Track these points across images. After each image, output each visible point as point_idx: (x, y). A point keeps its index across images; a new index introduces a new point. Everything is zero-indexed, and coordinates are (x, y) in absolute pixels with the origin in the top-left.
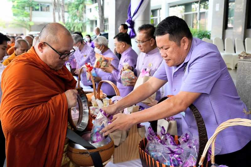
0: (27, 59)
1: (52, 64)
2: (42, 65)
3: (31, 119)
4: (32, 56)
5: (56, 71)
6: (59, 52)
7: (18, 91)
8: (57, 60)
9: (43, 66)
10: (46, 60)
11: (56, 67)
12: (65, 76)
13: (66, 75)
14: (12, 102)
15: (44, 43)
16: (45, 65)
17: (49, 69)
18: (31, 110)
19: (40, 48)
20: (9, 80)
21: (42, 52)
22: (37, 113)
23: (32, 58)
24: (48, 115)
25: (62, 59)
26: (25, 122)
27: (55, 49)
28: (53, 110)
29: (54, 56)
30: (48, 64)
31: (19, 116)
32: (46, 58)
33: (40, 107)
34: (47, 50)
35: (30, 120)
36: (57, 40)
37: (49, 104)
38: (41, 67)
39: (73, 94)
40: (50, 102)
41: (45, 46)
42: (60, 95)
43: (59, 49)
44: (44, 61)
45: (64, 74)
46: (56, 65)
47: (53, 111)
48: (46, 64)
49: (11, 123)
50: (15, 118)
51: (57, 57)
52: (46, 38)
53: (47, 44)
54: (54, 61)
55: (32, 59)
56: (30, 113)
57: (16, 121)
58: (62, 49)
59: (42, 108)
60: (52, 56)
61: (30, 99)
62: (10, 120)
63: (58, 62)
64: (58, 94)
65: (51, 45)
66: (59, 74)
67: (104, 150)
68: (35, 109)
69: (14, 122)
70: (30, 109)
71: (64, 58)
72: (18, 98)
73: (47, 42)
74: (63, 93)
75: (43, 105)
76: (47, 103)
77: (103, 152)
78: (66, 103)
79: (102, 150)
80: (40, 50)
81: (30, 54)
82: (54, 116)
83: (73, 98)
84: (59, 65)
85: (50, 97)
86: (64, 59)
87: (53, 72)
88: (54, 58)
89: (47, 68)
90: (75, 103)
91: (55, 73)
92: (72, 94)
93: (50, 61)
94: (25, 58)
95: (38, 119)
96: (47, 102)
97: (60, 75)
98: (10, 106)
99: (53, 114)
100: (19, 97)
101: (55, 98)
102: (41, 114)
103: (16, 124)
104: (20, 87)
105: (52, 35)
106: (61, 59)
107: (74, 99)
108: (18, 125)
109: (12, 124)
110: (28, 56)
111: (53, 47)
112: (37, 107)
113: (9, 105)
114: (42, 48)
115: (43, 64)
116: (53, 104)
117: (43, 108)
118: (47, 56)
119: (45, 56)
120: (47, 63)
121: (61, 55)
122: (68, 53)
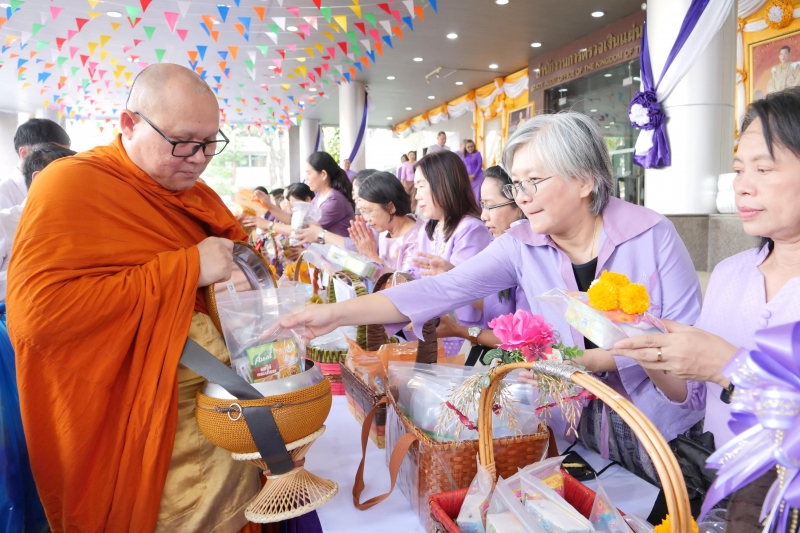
2: (134, 175)
5: (178, 193)
12: (207, 214)
15: (136, 113)
16: (143, 175)
17: (156, 189)
19: (127, 129)
21: (130, 139)
22: (107, 292)
23: (109, 158)
24: (140, 301)
25: (185, 157)
26: (70, 315)
28: (156, 285)
31: (53, 298)
32: (140, 153)
34: (142, 130)
40: (151, 264)
41: (138, 121)
42: (182, 250)
43: (172, 127)
44: (137, 164)
45: (202, 208)
46: (168, 172)
47: (153, 288)
48: (146, 175)
49: (29, 316)
50: (40, 305)
53: (143, 117)
54: (160, 162)
56: (85, 290)
58: (179, 128)
59: (126, 279)
62: (26, 311)
63: (171, 165)
66: (186, 206)
67: (290, 405)
68: (103, 282)
69: (37, 315)
73: (138, 109)
75: (129, 273)
76: (143, 268)
77: (284, 411)
78: (196, 267)
79: (283, 402)
82: (157, 298)
86: (190, 159)
87: (167, 198)
88: (160, 154)
89: (150, 185)
91: (174, 200)
93: (150, 163)
96: (142, 264)
97: (189, 210)
98: (28, 272)
99: (153, 292)
101: (168, 255)
103: (42, 320)
106: (182, 159)
108: (50, 324)
109: (32, 319)
111: (156, 122)
112: (111, 278)
114: (131, 129)
117: (130, 278)
118: (143, 150)
119: (138, 149)
120: (144, 170)
121: (174, 144)
122: (201, 141)
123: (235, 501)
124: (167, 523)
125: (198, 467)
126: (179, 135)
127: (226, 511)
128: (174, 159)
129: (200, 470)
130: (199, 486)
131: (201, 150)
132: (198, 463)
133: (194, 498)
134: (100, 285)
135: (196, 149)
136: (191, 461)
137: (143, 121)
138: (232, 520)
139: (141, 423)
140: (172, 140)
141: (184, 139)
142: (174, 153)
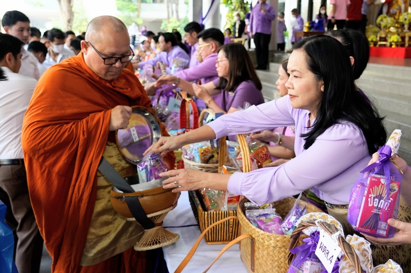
0: (69, 64)
1: (98, 72)
2: (88, 72)
3: (52, 139)
4: (78, 60)
5: (110, 82)
6: (105, 55)
7: (43, 103)
8: (102, 65)
9: (90, 74)
10: (91, 65)
11: (105, 76)
13: (127, 89)
17: (97, 79)
19: (84, 49)
21: (87, 56)
22: (61, 133)
24: (77, 137)
25: (111, 65)
27: (99, 50)
28: (85, 130)
30: (95, 71)
34: (90, 51)
35: (51, 141)
38: (88, 75)
41: (89, 46)
42: (103, 112)
43: (104, 50)
45: (124, 87)
47: (84, 132)
48: (93, 72)
51: (102, 62)
53: (90, 43)
54: (99, 67)
55: (76, 65)
57: (33, 139)
58: (108, 50)
60: (95, 59)
63: (104, 68)
64: (100, 111)
65: (94, 45)
66: (114, 87)
71: (115, 63)
74: (109, 109)
75: (74, 123)
76: (82, 121)
78: (107, 122)
80: (84, 52)
81: (75, 58)
83: (120, 116)
84: (109, 73)
85: (87, 114)
86: (114, 65)
87: (104, 83)
88: (98, 63)
89: (95, 77)
91: (108, 85)
92: (119, 111)
93: (95, 67)
94: (67, 63)
97: (115, 89)
101: (95, 115)
104: (45, 98)
105: (95, 31)
106: (108, 66)
107: (121, 118)
111: (96, 47)
114: (86, 49)
115: (89, 72)
117: (73, 126)
118: (91, 61)
119: (89, 60)
120: (93, 70)
121: (104, 59)
122: (119, 56)
123: (128, 234)
124: (94, 241)
125: (111, 217)
126: (108, 54)
127: (123, 238)
128: (105, 66)
129: (112, 219)
130: (111, 226)
131: (119, 60)
132: (111, 215)
133: (108, 231)
134: (59, 128)
135: (116, 61)
136: (108, 214)
137: (91, 47)
138: (126, 243)
140: (104, 57)
141: (110, 56)
142: (105, 63)
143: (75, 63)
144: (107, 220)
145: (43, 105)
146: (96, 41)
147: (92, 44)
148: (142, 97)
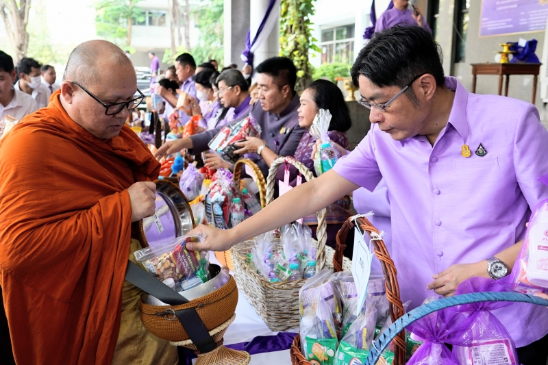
0: (41, 120)
1: (93, 127)
2: (74, 131)
5: (109, 141)
6: (105, 101)
8: (102, 117)
9: (77, 133)
10: (80, 119)
11: (104, 133)
12: (129, 153)
13: (130, 151)
14: (12, 213)
15: (73, 83)
16: (82, 130)
17: (90, 139)
18: (52, 228)
19: (67, 95)
20: (3, 166)
21: (71, 103)
22: (64, 234)
23: (54, 119)
24: (88, 238)
25: (114, 114)
26: (38, 253)
27: (95, 94)
28: (99, 226)
29: (93, 109)
31: (26, 241)
32: (79, 114)
33: (71, 222)
34: (79, 97)
36: (96, 75)
37: (92, 214)
38: (75, 135)
39: (145, 191)
40: (94, 209)
41: (76, 89)
42: (116, 194)
43: (104, 94)
44: (77, 122)
45: (126, 148)
46: (101, 128)
47: (97, 229)
48: (84, 128)
50: (18, 247)
51: (101, 112)
52: (75, 72)
53: (79, 86)
54: (95, 120)
55: (53, 121)
56: (48, 234)
58: (110, 94)
59: (76, 222)
60: (90, 109)
61: (47, 205)
62: (8, 251)
63: (105, 122)
65: (86, 87)
66: (114, 149)
68: (60, 226)
70: (49, 226)
72: (21, 203)
73: (77, 80)
75: (79, 217)
76: (89, 211)
77: (205, 309)
78: (128, 209)
79: (202, 303)
80: (67, 99)
82: (101, 237)
83: (145, 197)
84: (109, 128)
86: (118, 115)
88: (95, 114)
90: (149, 208)
92: (142, 190)
93: (88, 121)
94: (39, 119)
95: (67, 246)
96: (88, 208)
97: (116, 152)
98: (7, 222)
99: (98, 232)
100: (24, 202)
101: (106, 200)
102: (73, 234)
103: (20, 258)
105: (86, 66)
106: (112, 116)
107: (147, 200)
108: (25, 260)
109: (13, 257)
110: (46, 114)
111: (91, 90)
112: (66, 222)
113: (5, 220)
114: (71, 95)
115: (76, 130)
116: (100, 213)
117: (80, 222)
118: (82, 112)
119: (77, 111)
121: (107, 107)
122: (125, 101)
126: (110, 99)
128: (106, 117)
130: (136, 361)
132: (136, 345)
134: (59, 228)
136: (131, 344)
137: (81, 90)
139: (95, 328)
140: (106, 104)
141: (113, 102)
142: (108, 113)
143: (50, 118)
144: (131, 353)
145: (22, 191)
146: (91, 80)
147: (83, 86)
148: (151, 161)
